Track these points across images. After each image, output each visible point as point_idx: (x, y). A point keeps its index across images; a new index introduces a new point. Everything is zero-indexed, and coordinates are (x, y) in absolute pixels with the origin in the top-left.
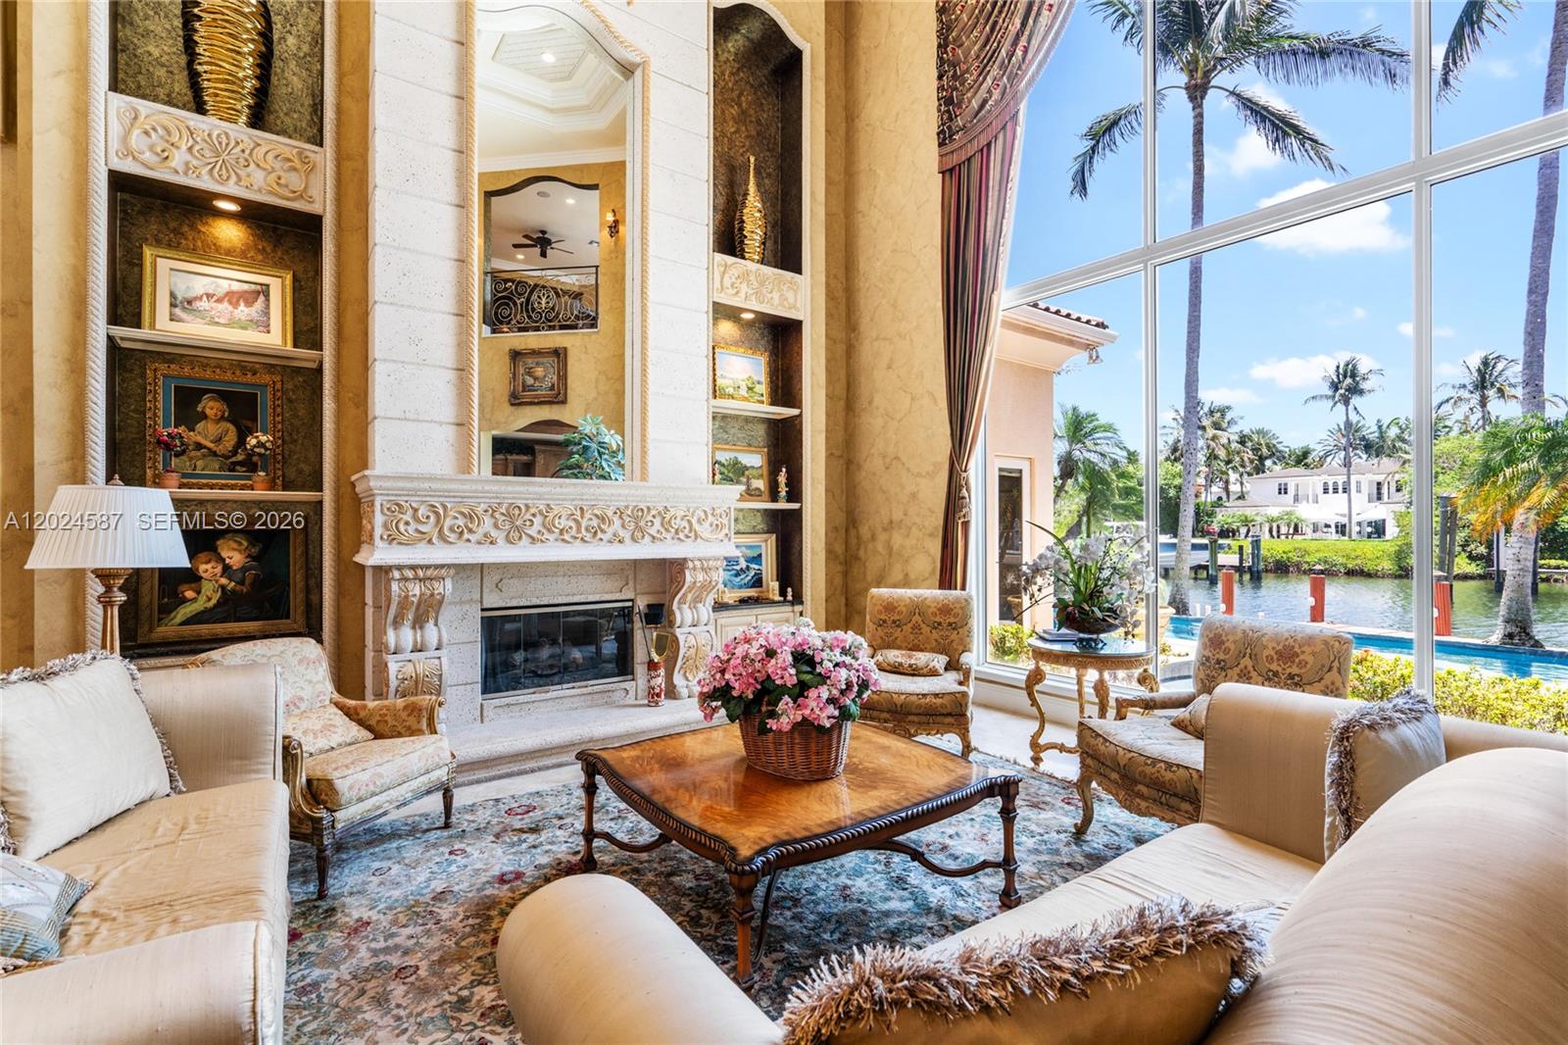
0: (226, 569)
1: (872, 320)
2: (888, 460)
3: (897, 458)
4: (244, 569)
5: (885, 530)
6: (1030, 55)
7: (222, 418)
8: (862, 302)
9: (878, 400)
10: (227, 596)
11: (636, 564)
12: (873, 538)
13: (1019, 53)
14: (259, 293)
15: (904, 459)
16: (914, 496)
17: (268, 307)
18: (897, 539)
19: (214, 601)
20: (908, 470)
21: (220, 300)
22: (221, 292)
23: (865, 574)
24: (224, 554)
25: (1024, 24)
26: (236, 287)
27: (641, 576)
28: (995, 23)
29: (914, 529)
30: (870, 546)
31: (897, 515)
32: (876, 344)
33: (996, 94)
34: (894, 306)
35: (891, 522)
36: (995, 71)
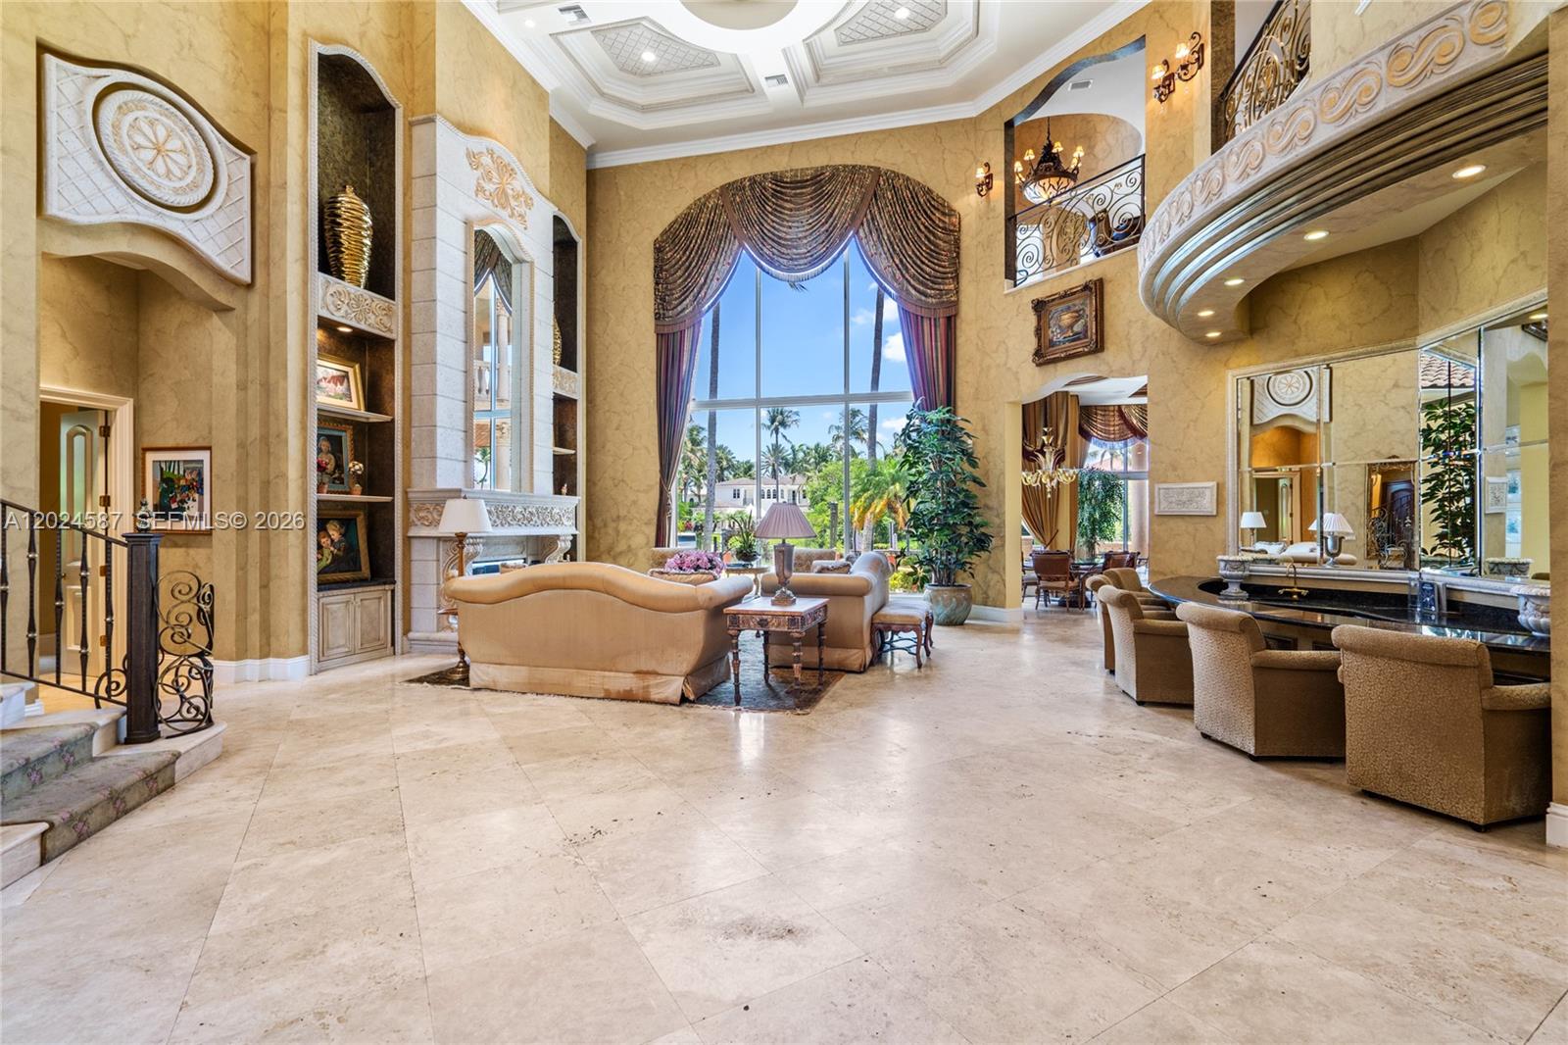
0: (332, 541)
1: (605, 399)
2: (616, 481)
3: (623, 481)
4: (340, 541)
5: (613, 521)
6: (708, 296)
7: (329, 452)
8: (598, 387)
9: (609, 446)
10: (335, 558)
11: (528, 538)
12: (605, 526)
13: (703, 293)
14: (344, 377)
15: (629, 482)
16: (634, 502)
17: (349, 386)
18: (623, 527)
19: (329, 561)
20: (631, 488)
21: (329, 382)
22: (329, 377)
23: (598, 547)
24: (331, 533)
25: (705, 281)
26: (336, 373)
27: (530, 545)
28: (690, 274)
29: (635, 521)
30: (602, 531)
31: (623, 512)
32: (608, 414)
33: (690, 309)
34: (622, 395)
35: (618, 517)
36: (691, 297)
